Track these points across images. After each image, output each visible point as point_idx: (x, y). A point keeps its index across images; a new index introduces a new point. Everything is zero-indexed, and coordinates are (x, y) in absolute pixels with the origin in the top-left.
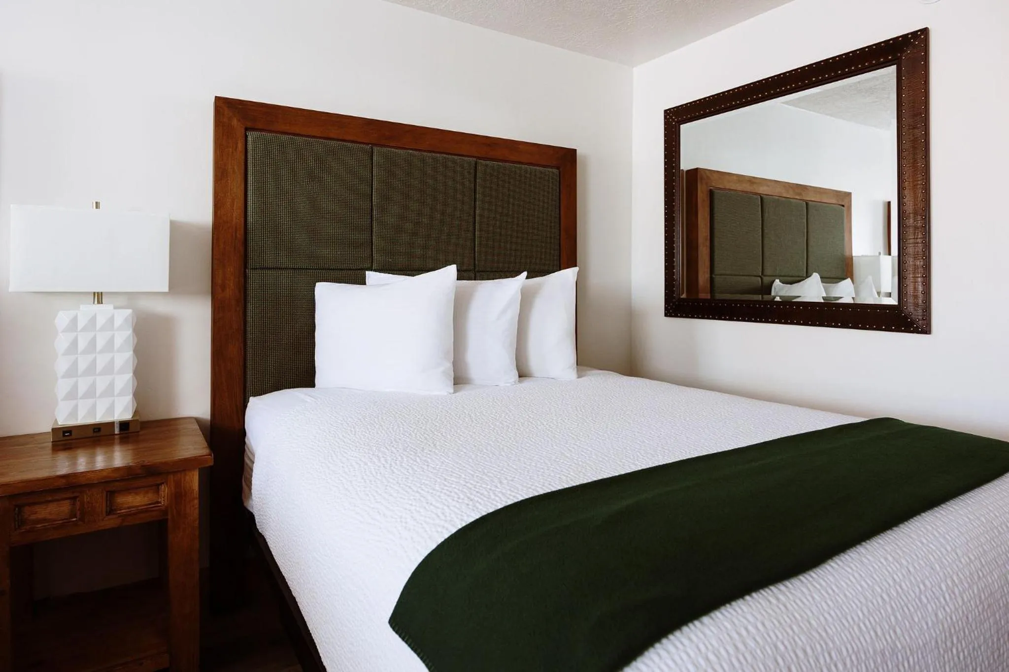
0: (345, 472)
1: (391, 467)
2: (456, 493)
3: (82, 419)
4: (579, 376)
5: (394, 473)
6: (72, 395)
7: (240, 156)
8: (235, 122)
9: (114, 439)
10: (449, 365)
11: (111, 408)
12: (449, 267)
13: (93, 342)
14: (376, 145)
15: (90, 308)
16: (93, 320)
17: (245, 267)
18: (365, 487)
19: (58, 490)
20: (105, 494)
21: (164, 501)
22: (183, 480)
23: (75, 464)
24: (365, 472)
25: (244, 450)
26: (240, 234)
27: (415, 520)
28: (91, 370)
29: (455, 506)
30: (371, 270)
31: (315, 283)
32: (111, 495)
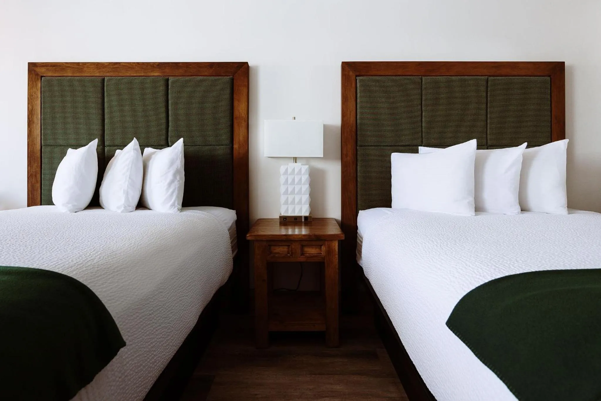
0: (413, 247)
1: (441, 246)
2: (485, 263)
3: (290, 214)
4: (569, 213)
5: (443, 249)
6: (286, 203)
7: (353, 90)
8: (351, 73)
9: (302, 224)
10: (472, 199)
11: (301, 210)
12: (471, 141)
13: (294, 180)
14: (425, 76)
15: (292, 165)
16: (294, 170)
17: (357, 146)
18: (426, 255)
19: (282, 241)
20: (300, 246)
21: (323, 253)
22: (331, 244)
23: (288, 231)
24: (425, 247)
25: (357, 236)
26: (354, 129)
27: (459, 273)
28: (293, 192)
29: (486, 269)
30: (422, 146)
31: (391, 153)
32: (303, 247)
